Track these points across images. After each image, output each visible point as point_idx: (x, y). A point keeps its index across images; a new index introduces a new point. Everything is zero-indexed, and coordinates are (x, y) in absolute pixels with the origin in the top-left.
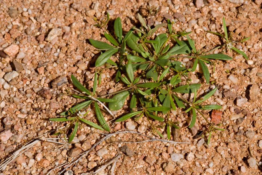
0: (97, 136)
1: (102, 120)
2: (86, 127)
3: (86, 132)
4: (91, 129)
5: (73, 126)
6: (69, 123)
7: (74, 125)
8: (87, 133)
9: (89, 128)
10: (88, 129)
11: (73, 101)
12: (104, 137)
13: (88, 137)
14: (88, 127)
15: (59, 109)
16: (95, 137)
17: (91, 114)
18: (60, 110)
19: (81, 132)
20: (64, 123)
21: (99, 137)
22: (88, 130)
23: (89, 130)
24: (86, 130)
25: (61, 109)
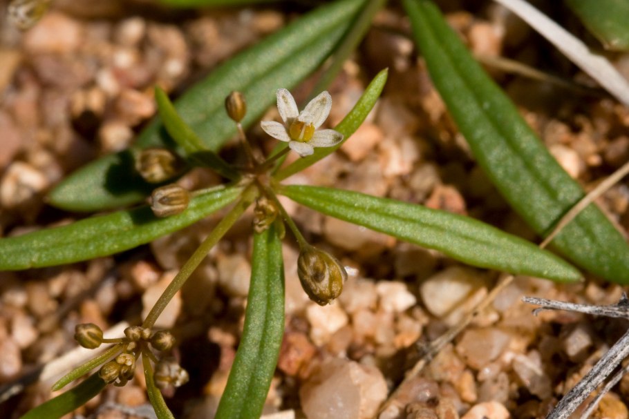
0: (508, 357)
1: (536, 175)
2: (362, 294)
3: (370, 339)
4: (420, 303)
5: (217, 306)
6: (170, 278)
7: (223, 293)
8: (387, 351)
9: (398, 296)
10: (388, 307)
11: (153, 56)
12: (591, 350)
13: (416, 388)
14: (384, 288)
15: (21, 157)
16: (487, 372)
17: (388, 145)
18: (41, 169)
19: (318, 353)
20: (107, 295)
21: (531, 367)
22: (386, 319)
23: (396, 319)
24: (364, 322)
25: (42, 158)
